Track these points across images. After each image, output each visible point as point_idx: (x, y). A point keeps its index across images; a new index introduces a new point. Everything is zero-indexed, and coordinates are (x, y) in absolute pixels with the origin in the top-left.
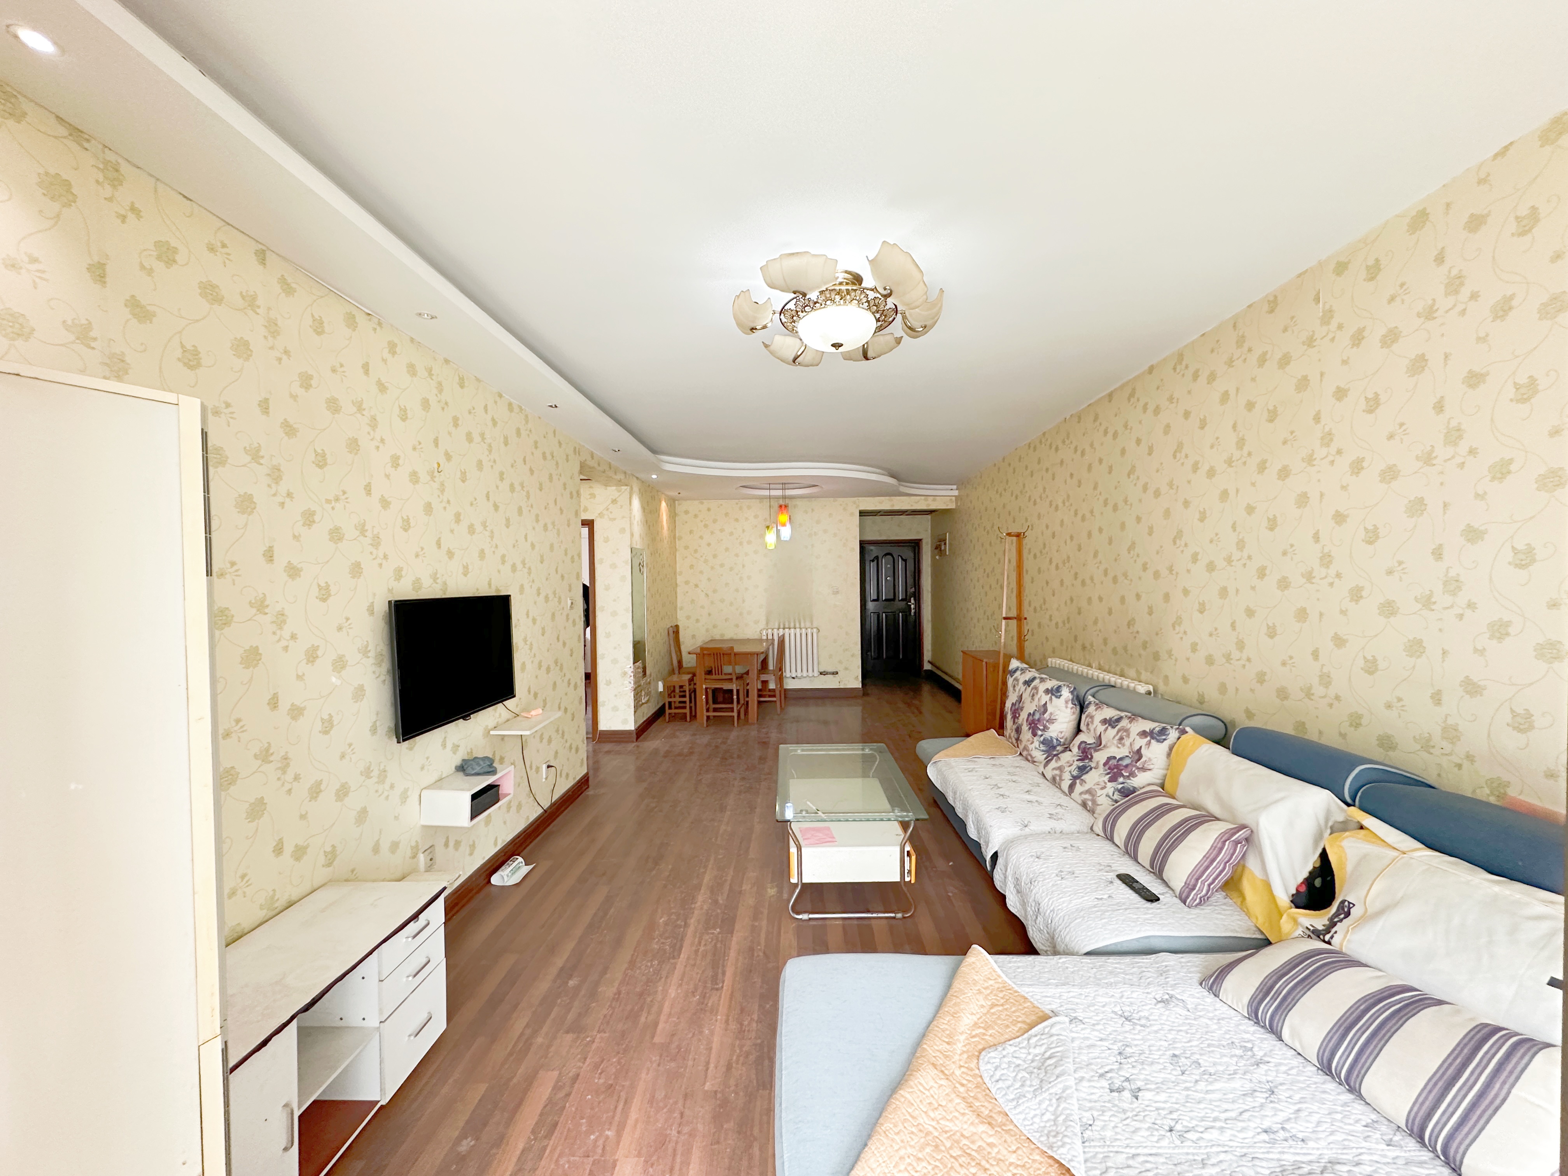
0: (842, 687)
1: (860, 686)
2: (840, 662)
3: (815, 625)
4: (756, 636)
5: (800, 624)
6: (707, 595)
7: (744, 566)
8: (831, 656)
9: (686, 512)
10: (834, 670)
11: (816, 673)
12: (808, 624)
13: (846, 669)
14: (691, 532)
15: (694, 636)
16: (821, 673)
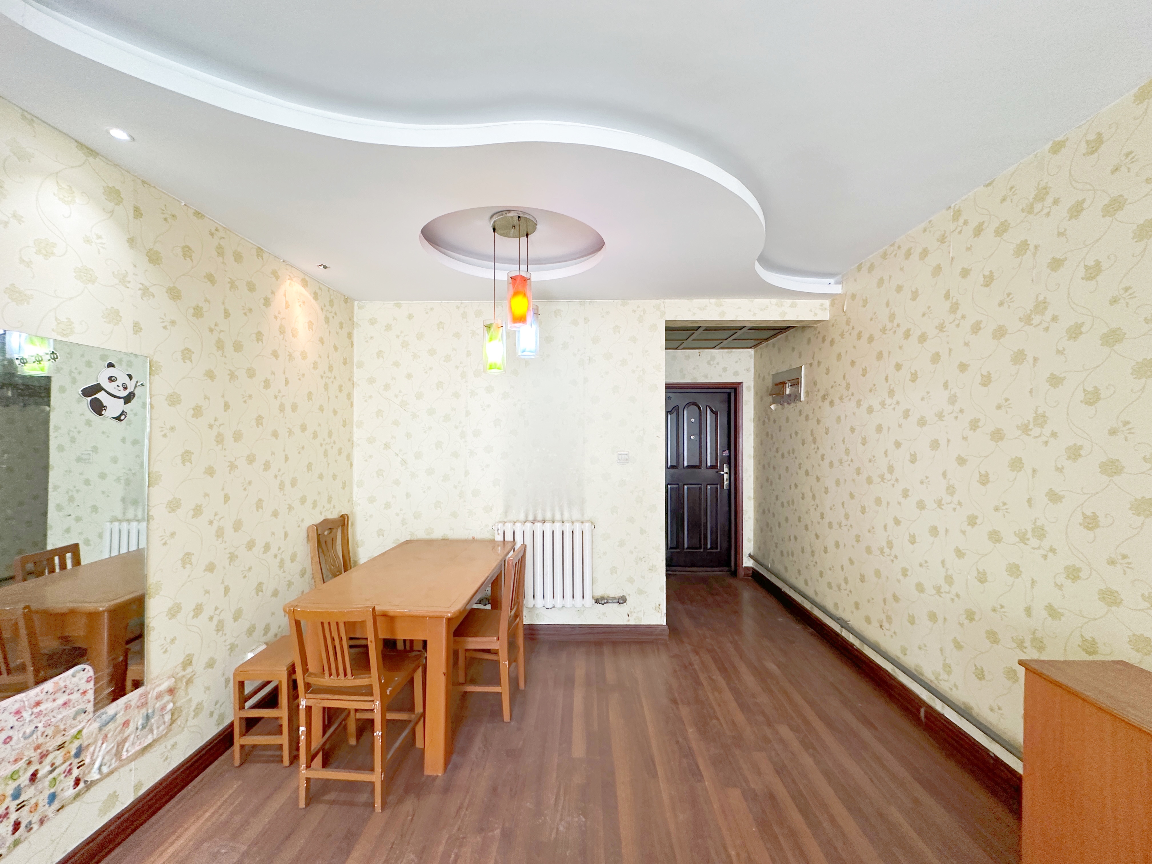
0: (632, 622)
1: (663, 621)
2: (631, 580)
3: (586, 518)
4: (484, 534)
5: (562, 515)
6: (404, 462)
7: (468, 413)
8: (613, 570)
9: (373, 322)
10: (618, 594)
11: (589, 601)
12: (576, 515)
13: (640, 592)
14: (380, 354)
15: (380, 533)
16: (597, 601)
